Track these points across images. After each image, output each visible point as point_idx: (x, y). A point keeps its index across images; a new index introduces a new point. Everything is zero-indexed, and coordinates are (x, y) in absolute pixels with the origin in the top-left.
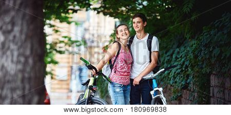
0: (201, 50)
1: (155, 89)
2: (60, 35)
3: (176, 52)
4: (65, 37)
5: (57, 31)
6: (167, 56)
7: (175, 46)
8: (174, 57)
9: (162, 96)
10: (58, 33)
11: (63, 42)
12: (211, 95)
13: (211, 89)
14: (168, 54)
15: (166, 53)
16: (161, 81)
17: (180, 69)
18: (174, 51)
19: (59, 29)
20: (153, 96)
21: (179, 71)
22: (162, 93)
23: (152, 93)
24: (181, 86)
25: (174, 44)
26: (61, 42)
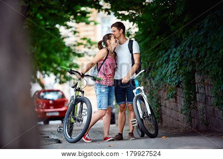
0: (186, 51)
1: (137, 88)
2: (78, 36)
3: (173, 51)
4: (84, 39)
5: (75, 32)
6: (166, 56)
7: (173, 46)
8: (171, 56)
9: (143, 94)
10: (77, 34)
11: (82, 44)
12: (197, 91)
13: (196, 85)
14: (166, 54)
15: (165, 53)
16: (161, 80)
17: (175, 68)
18: (172, 51)
19: (77, 30)
20: (135, 94)
21: (174, 70)
22: (143, 91)
23: (134, 91)
24: (176, 84)
25: (172, 44)
26: (79, 44)
